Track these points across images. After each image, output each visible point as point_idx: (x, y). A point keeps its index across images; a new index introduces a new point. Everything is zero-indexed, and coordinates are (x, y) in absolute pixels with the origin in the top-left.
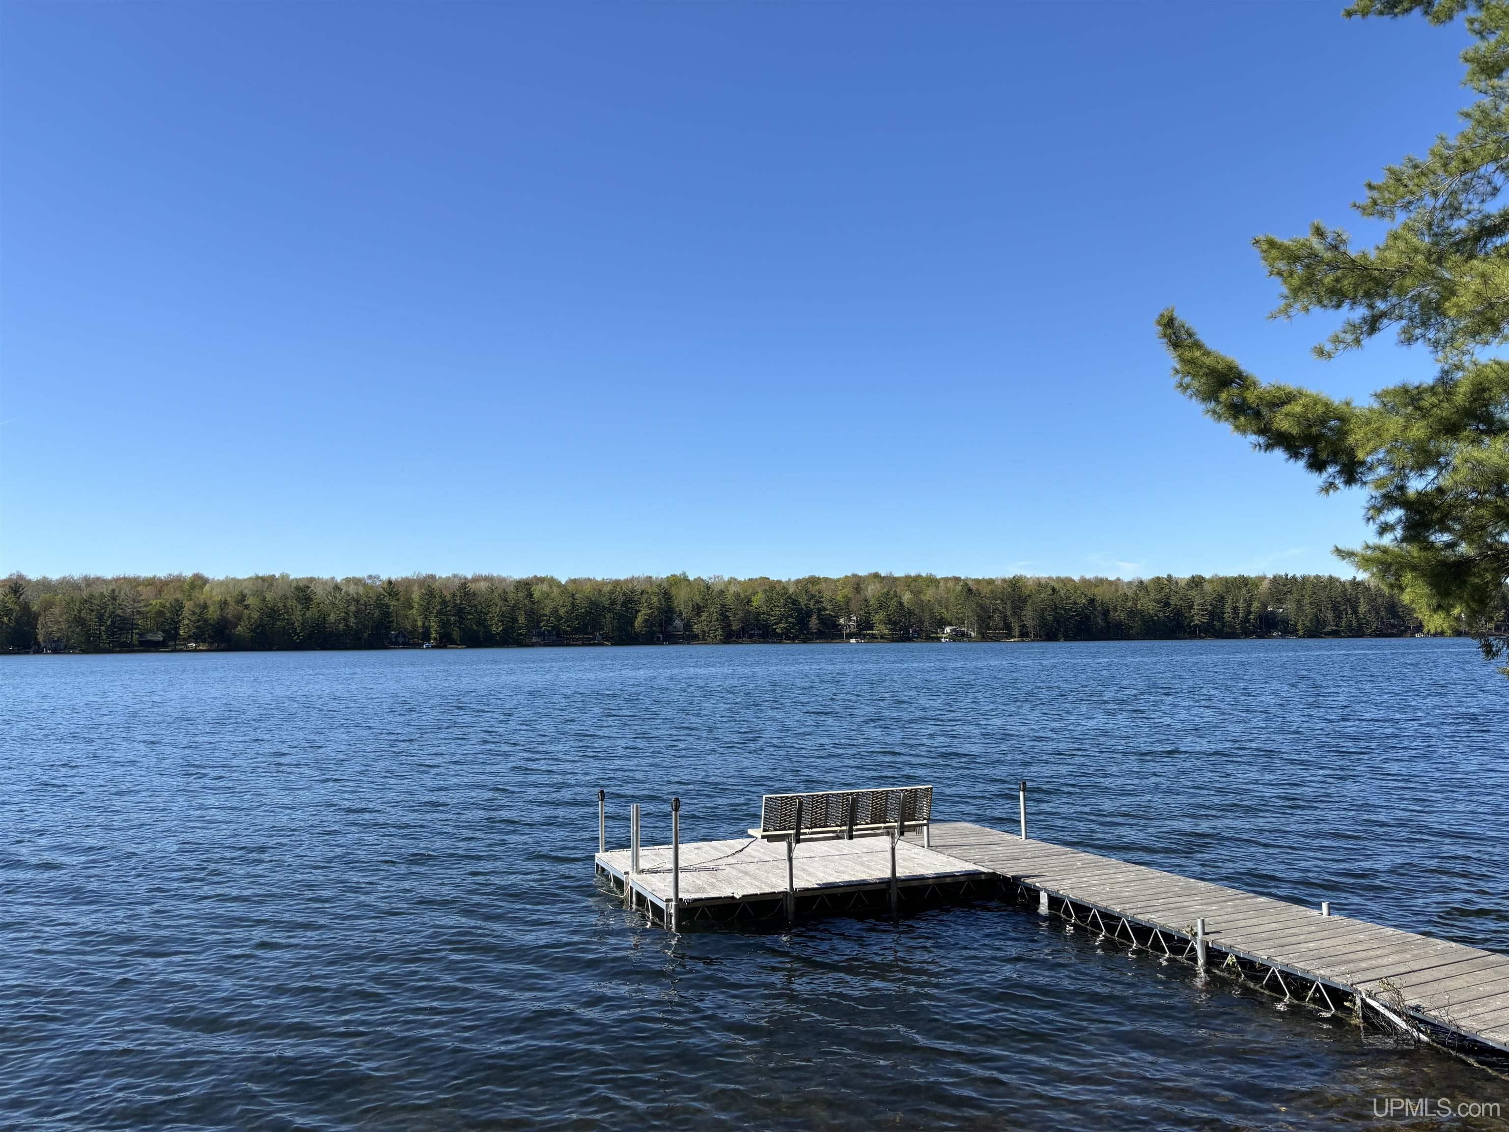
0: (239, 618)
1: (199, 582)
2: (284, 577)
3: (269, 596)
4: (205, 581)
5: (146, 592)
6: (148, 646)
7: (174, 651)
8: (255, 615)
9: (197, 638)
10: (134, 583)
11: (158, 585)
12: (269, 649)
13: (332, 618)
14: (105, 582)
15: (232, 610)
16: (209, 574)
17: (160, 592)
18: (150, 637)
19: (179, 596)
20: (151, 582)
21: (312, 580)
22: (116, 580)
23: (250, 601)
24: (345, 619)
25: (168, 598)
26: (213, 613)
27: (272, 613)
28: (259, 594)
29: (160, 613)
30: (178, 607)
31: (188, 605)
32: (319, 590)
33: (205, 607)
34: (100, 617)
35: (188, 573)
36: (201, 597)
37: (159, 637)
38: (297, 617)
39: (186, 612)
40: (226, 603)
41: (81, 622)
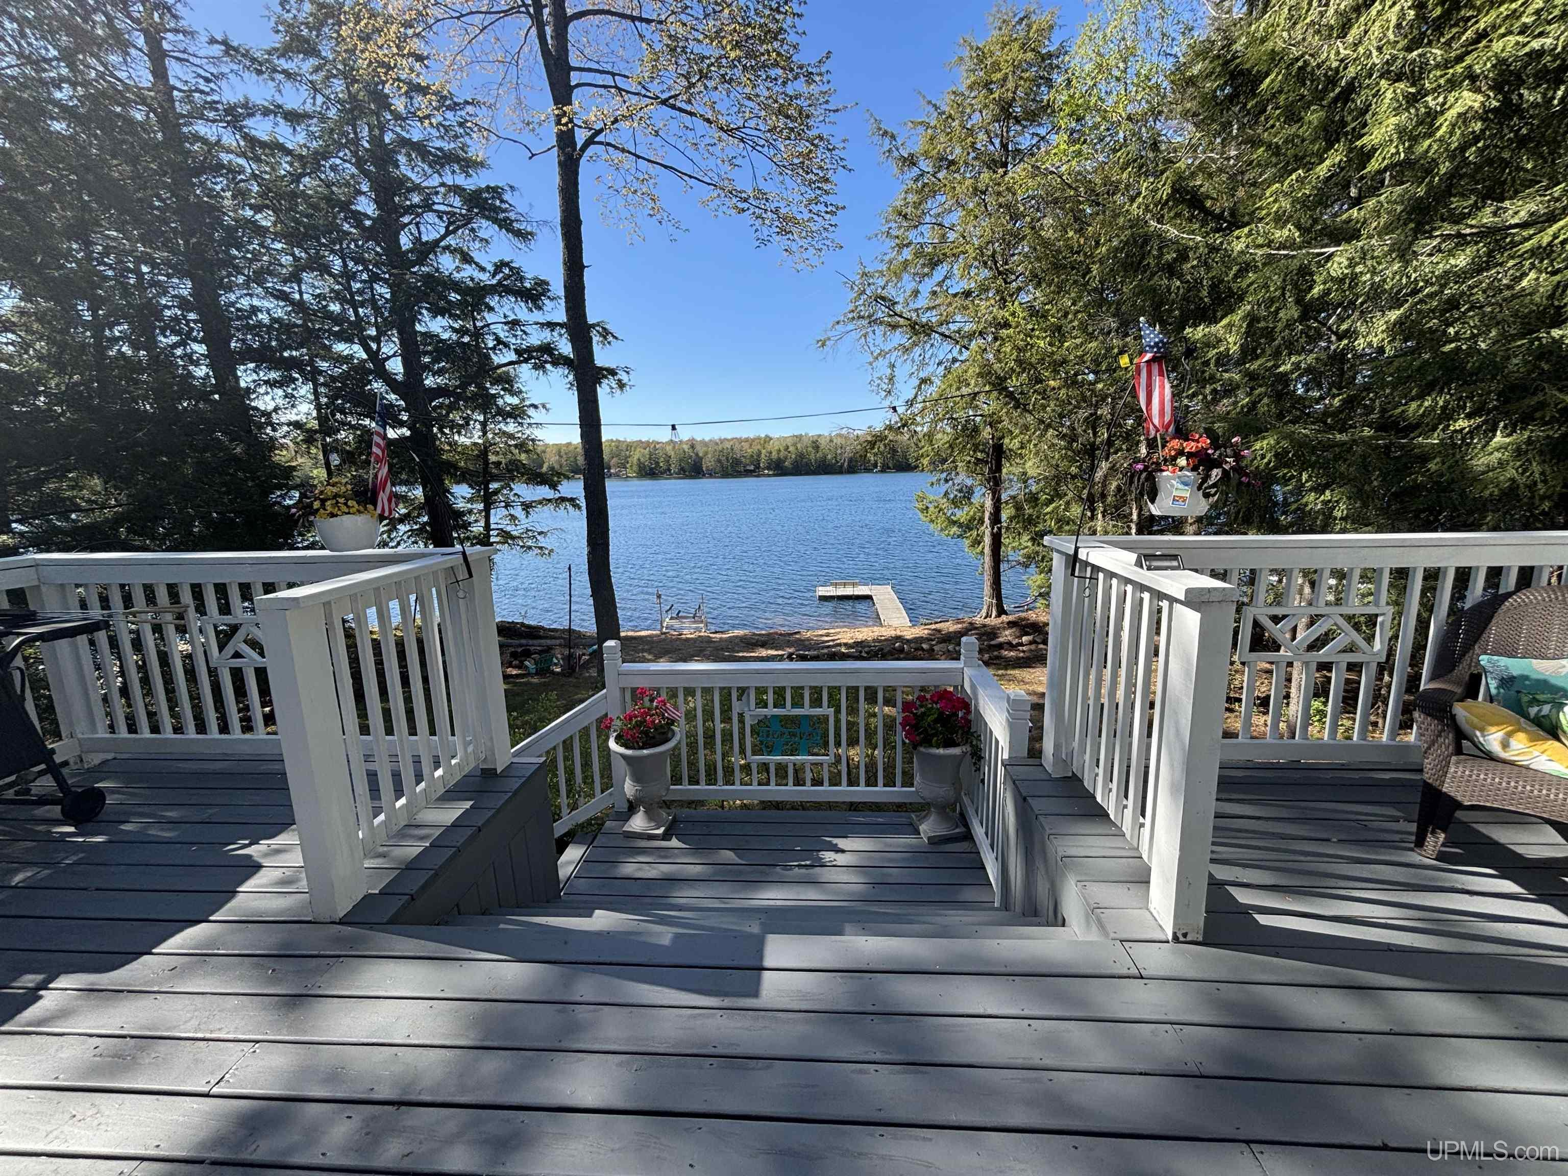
0: (786, 458)
1: (768, 439)
2: (806, 435)
3: (799, 446)
4: (771, 439)
5: (746, 445)
6: (748, 473)
7: (759, 473)
8: (793, 456)
9: (769, 468)
10: (740, 441)
11: (750, 441)
12: (801, 475)
13: (829, 457)
14: (728, 440)
15: (782, 455)
16: (771, 435)
17: (751, 445)
18: (748, 469)
19: (759, 447)
20: (747, 440)
21: (820, 436)
22: (733, 440)
23: (791, 449)
24: (836, 458)
25: (756, 447)
26: (774, 456)
27: (801, 456)
28: (795, 445)
29: (752, 455)
30: (759, 452)
31: (763, 451)
33: (771, 452)
34: (727, 458)
35: (763, 436)
36: (769, 447)
37: (752, 468)
39: (763, 455)
40: (780, 450)
41: (719, 461)
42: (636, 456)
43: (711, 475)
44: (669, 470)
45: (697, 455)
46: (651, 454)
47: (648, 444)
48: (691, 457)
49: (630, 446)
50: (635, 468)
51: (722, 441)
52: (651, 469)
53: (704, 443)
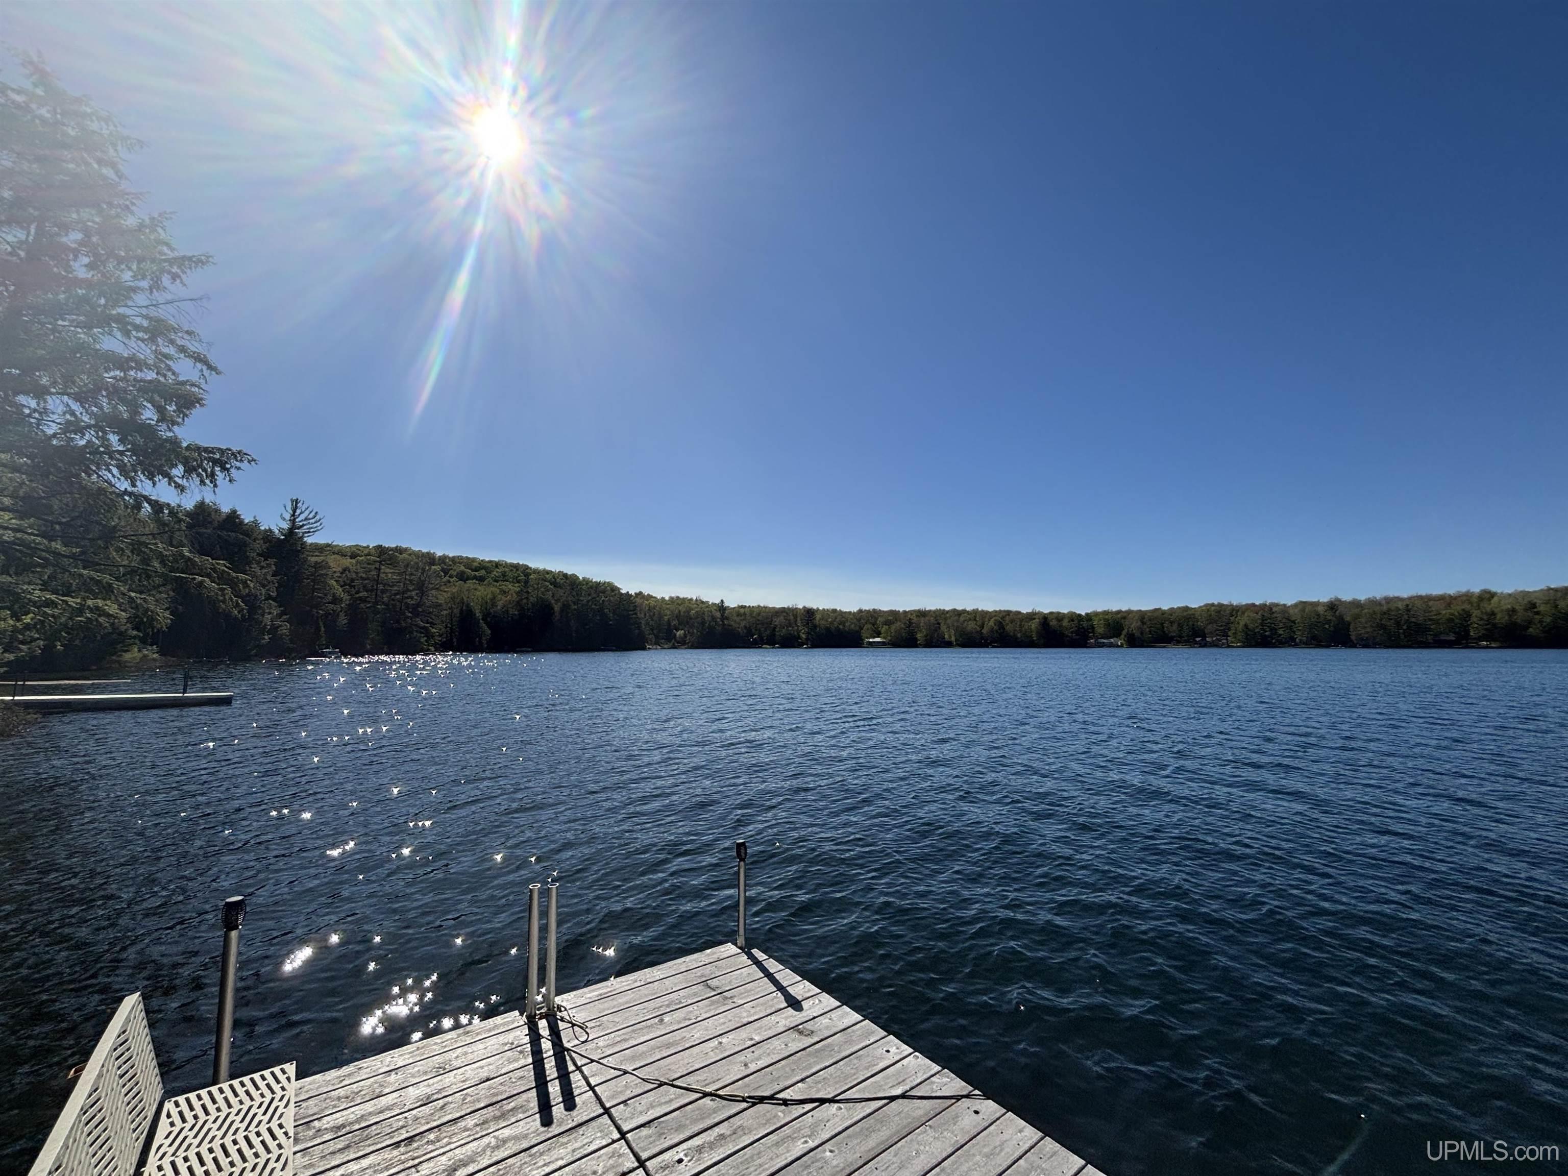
5: (1436, 607)
6: (1440, 644)
7: (1467, 647)
11: (1447, 600)
14: (1402, 600)
18: (1443, 637)
19: (1467, 607)
22: (1410, 598)
25: (1456, 609)
29: (1450, 620)
30: (1467, 615)
37: (1452, 637)
41: (1383, 627)
42: (1243, 620)
43: (1367, 643)
44: (1294, 640)
45: (1341, 618)
46: (1263, 619)
47: (1263, 606)
48: (1329, 622)
49: (1235, 611)
50: (1240, 636)
51: (1388, 600)
52: (1264, 637)
53: (1356, 604)
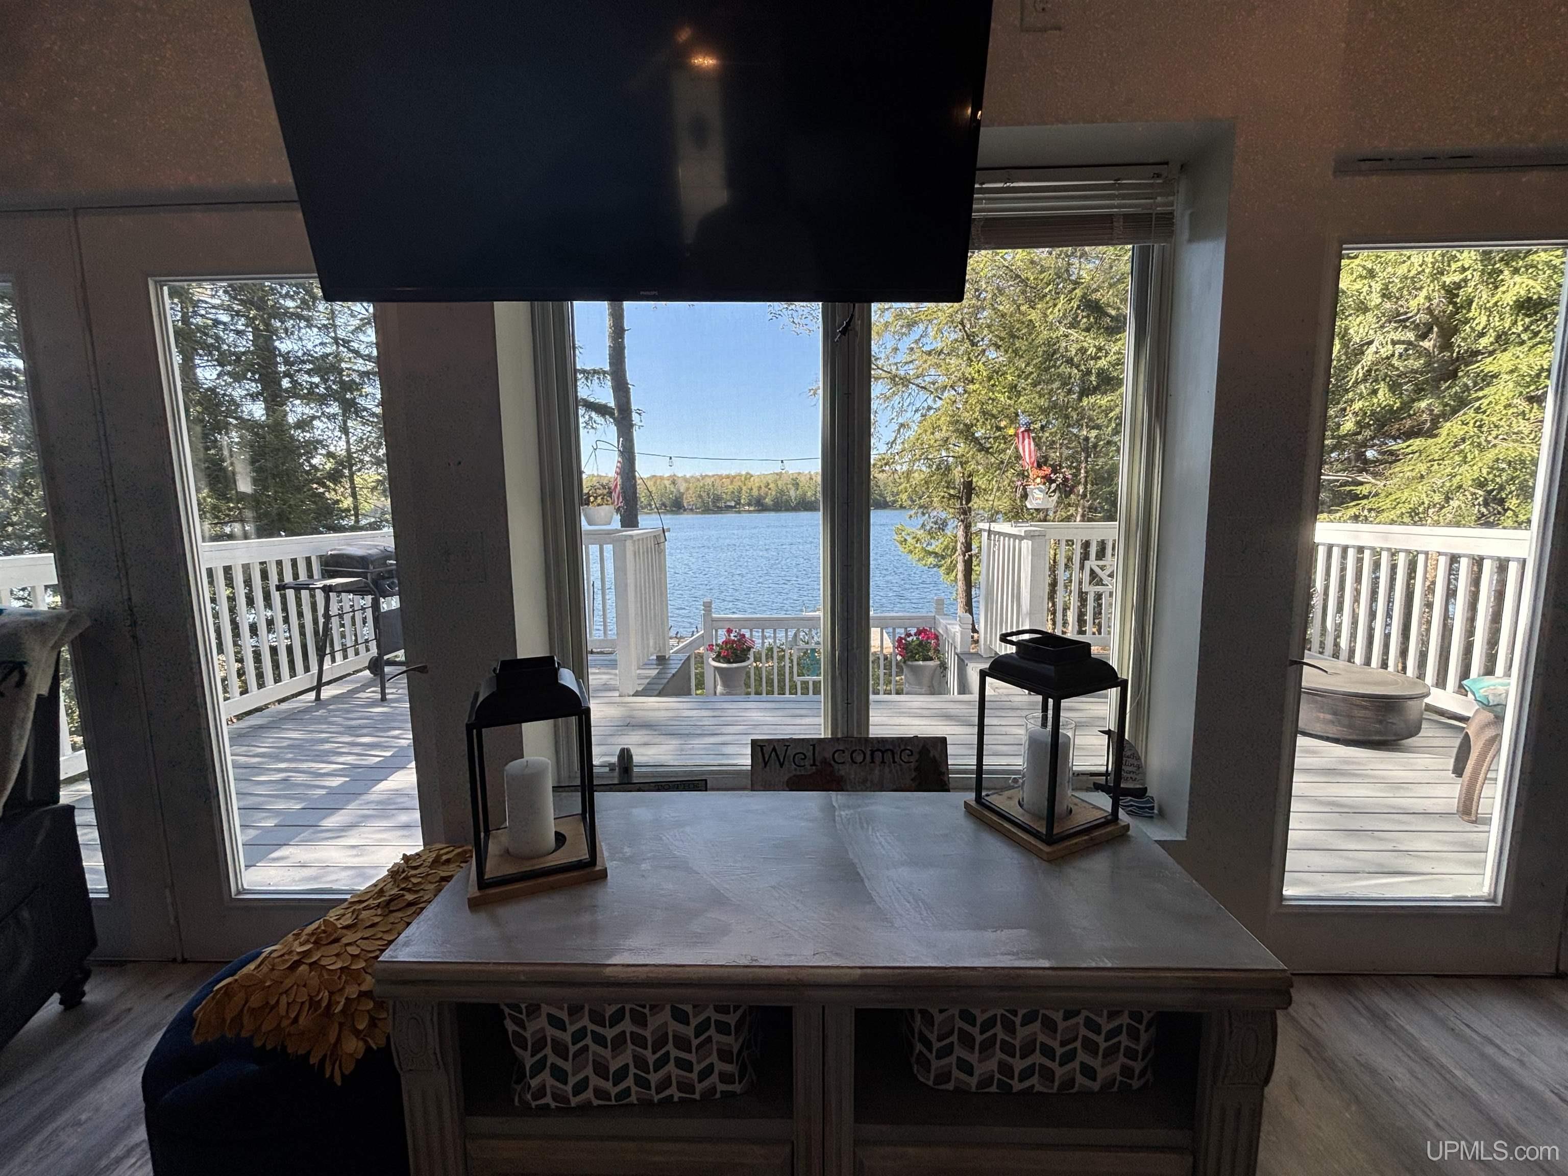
0: (767, 494)
1: (749, 476)
2: (787, 472)
3: (779, 483)
4: (752, 476)
8: (774, 493)
9: (749, 505)
10: (721, 477)
12: (781, 511)
13: (809, 494)
15: (763, 492)
16: (752, 472)
17: (732, 482)
20: (728, 477)
21: (799, 473)
23: (771, 486)
24: (815, 495)
26: (755, 493)
27: (782, 492)
28: (775, 481)
31: (744, 488)
32: (803, 479)
33: (751, 489)
34: (708, 494)
35: (744, 473)
36: (750, 484)
38: (792, 493)
39: (743, 492)
40: (760, 487)
